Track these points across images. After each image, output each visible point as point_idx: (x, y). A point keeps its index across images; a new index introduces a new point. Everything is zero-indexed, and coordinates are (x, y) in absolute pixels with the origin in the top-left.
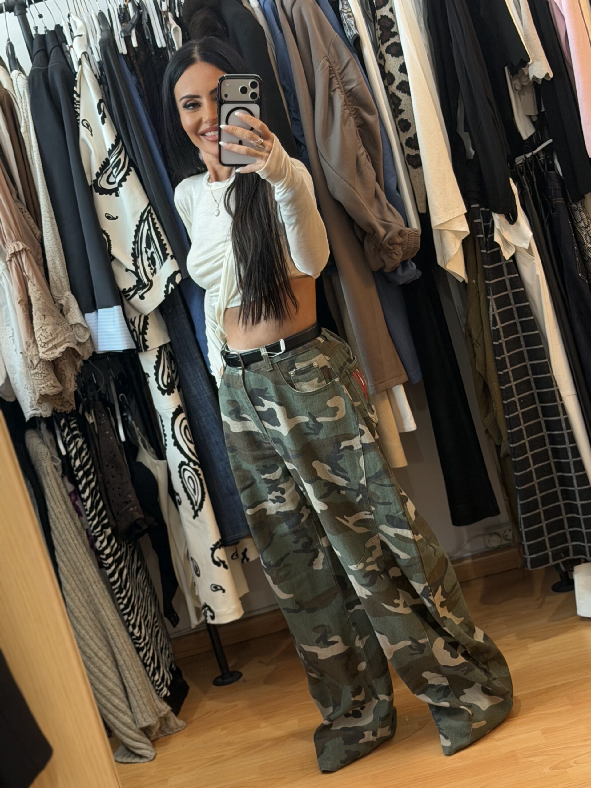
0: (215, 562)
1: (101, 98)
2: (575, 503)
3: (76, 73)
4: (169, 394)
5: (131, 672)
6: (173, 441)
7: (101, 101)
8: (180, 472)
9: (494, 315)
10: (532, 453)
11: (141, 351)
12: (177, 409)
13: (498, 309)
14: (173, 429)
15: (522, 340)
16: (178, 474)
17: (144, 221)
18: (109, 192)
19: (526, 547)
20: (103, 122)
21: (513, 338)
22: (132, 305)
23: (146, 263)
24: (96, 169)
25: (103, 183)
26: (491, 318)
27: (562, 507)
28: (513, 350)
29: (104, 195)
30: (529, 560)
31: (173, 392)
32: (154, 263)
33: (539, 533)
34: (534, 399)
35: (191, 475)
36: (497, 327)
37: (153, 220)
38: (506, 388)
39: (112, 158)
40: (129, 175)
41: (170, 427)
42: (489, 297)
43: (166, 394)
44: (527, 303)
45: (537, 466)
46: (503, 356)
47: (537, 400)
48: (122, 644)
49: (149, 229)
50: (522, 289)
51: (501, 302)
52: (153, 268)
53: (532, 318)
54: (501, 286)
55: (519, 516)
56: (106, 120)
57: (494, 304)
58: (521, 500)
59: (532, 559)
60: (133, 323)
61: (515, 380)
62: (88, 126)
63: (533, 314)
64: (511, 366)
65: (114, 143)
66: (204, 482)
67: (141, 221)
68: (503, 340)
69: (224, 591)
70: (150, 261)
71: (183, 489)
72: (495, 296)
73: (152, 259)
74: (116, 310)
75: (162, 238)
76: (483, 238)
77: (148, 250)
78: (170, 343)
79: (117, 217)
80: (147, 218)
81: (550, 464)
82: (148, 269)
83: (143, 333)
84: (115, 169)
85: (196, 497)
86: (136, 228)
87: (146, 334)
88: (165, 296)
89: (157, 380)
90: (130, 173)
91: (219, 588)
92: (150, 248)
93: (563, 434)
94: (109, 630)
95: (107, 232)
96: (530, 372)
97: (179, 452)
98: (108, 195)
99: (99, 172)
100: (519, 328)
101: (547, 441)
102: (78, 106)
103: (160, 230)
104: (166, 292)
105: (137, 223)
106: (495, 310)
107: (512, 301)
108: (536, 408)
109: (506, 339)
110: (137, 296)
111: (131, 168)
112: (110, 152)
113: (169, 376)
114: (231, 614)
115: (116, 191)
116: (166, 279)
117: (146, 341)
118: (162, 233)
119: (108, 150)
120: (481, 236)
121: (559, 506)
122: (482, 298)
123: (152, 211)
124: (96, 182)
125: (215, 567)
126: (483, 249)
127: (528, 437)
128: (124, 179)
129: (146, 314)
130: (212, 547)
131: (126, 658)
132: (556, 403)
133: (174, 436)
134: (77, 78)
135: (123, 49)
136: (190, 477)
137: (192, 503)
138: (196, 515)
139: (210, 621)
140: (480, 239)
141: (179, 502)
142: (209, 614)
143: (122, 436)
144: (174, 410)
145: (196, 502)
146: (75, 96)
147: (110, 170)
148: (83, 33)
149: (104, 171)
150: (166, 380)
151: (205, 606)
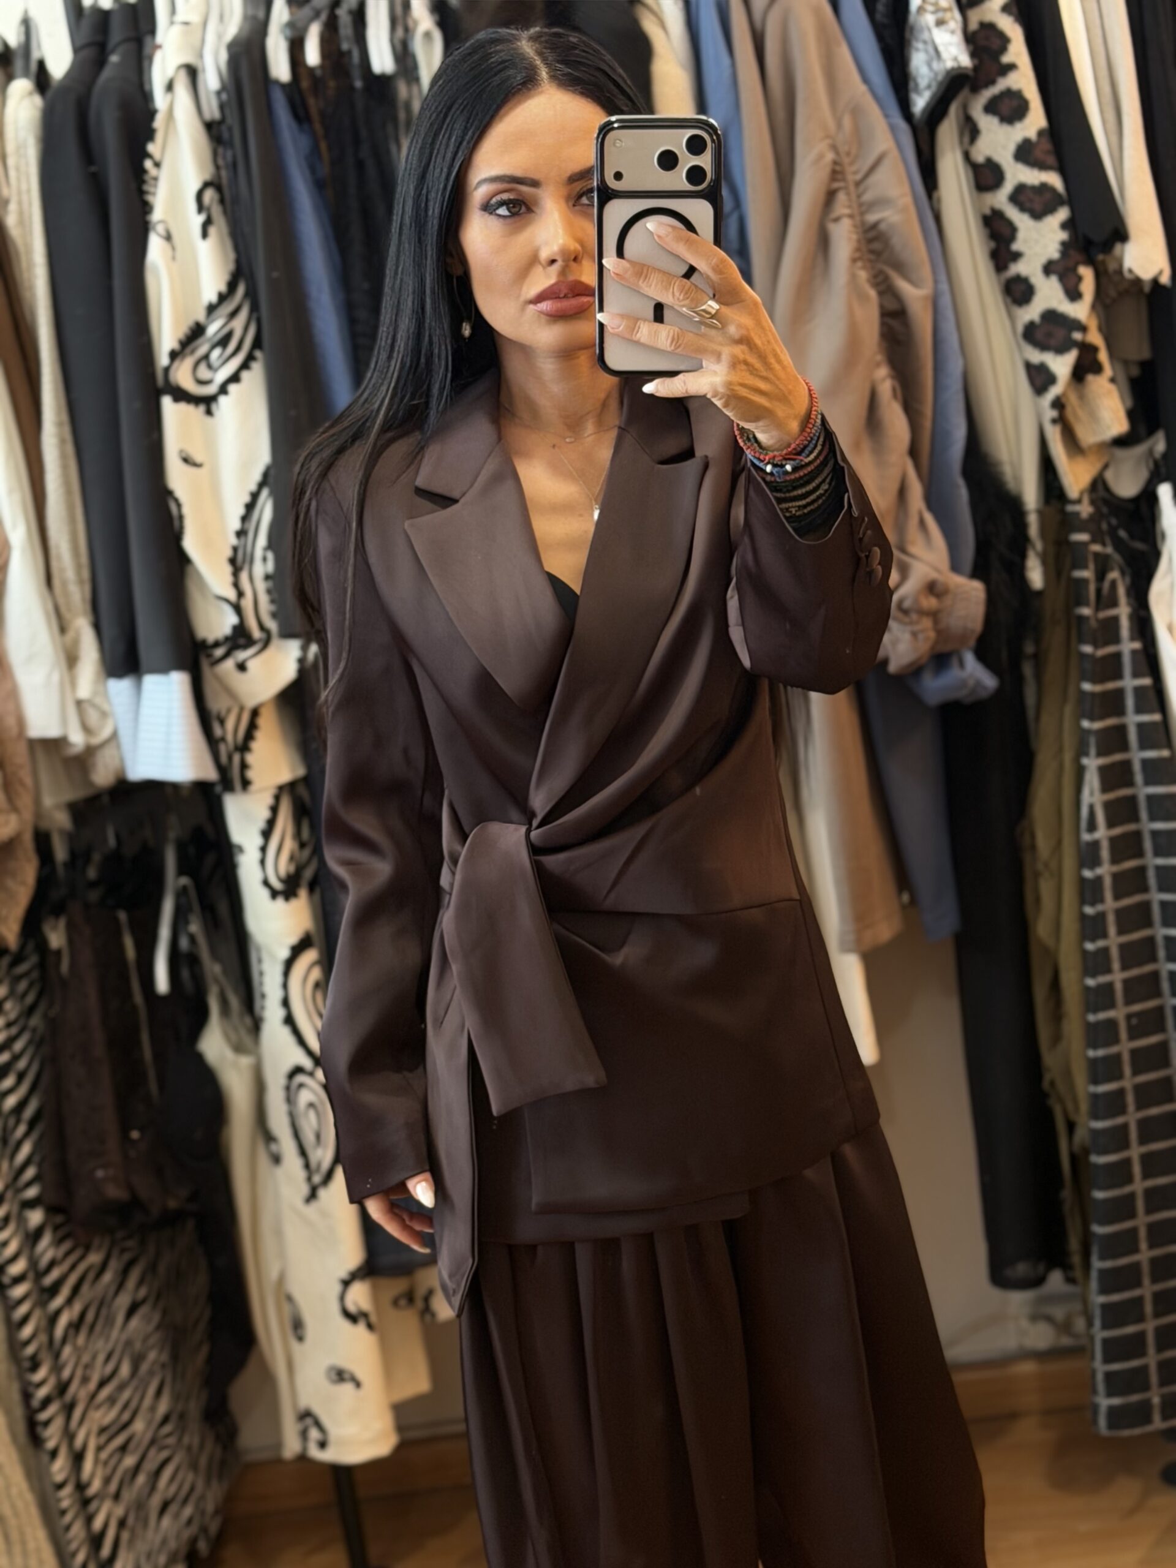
3: (157, 110)
6: (281, 1012)
7: (206, 185)
9: (1091, 808)
10: (1142, 1149)
12: (301, 940)
13: (1103, 791)
15: (1151, 873)
16: (282, 1094)
18: (196, 401)
19: (1100, 1377)
20: (205, 235)
21: (1131, 868)
23: (261, 585)
24: (172, 340)
28: (1129, 896)
29: (183, 407)
30: (1103, 1410)
31: (297, 896)
34: (1164, 1020)
36: (1096, 835)
38: (1099, 984)
39: (213, 323)
40: (249, 368)
41: (280, 979)
42: (1085, 761)
44: (1173, 789)
46: (1100, 908)
47: (1169, 1024)
50: (1166, 753)
51: (1113, 777)
54: (1116, 739)
55: (1093, 1297)
56: (212, 229)
57: (1096, 780)
58: (1103, 1257)
59: (1110, 1407)
60: (221, 725)
61: (1123, 970)
62: (168, 237)
64: (1119, 934)
65: (224, 289)
68: (1106, 869)
71: (289, 1131)
72: (1101, 761)
74: (177, 683)
79: (204, 463)
83: (244, 747)
84: (218, 351)
87: (251, 751)
89: (262, 862)
90: (253, 364)
91: (347, 1376)
95: (178, 495)
96: (1162, 954)
98: (192, 408)
99: (178, 348)
100: (1148, 845)
102: (150, 188)
106: (1097, 793)
107: (1139, 779)
109: (1116, 868)
110: (230, 662)
111: (258, 354)
112: (212, 309)
114: (367, 1442)
115: (211, 401)
117: (249, 767)
119: (206, 303)
120: (1086, 611)
122: (1067, 760)
124: (166, 371)
126: (1086, 644)
127: (1137, 1110)
128: (235, 377)
129: (251, 704)
130: (346, 1277)
134: (159, 123)
135: (280, 68)
136: (311, 1105)
137: (307, 1166)
138: (312, 1195)
139: (315, 1453)
140: (1081, 619)
141: (277, 1159)
142: (314, 1434)
143: (162, 982)
144: (294, 939)
145: (319, 1165)
146: (148, 164)
147: (202, 350)
148: (195, 18)
149: (188, 350)
150: (285, 867)
151: (306, 1416)
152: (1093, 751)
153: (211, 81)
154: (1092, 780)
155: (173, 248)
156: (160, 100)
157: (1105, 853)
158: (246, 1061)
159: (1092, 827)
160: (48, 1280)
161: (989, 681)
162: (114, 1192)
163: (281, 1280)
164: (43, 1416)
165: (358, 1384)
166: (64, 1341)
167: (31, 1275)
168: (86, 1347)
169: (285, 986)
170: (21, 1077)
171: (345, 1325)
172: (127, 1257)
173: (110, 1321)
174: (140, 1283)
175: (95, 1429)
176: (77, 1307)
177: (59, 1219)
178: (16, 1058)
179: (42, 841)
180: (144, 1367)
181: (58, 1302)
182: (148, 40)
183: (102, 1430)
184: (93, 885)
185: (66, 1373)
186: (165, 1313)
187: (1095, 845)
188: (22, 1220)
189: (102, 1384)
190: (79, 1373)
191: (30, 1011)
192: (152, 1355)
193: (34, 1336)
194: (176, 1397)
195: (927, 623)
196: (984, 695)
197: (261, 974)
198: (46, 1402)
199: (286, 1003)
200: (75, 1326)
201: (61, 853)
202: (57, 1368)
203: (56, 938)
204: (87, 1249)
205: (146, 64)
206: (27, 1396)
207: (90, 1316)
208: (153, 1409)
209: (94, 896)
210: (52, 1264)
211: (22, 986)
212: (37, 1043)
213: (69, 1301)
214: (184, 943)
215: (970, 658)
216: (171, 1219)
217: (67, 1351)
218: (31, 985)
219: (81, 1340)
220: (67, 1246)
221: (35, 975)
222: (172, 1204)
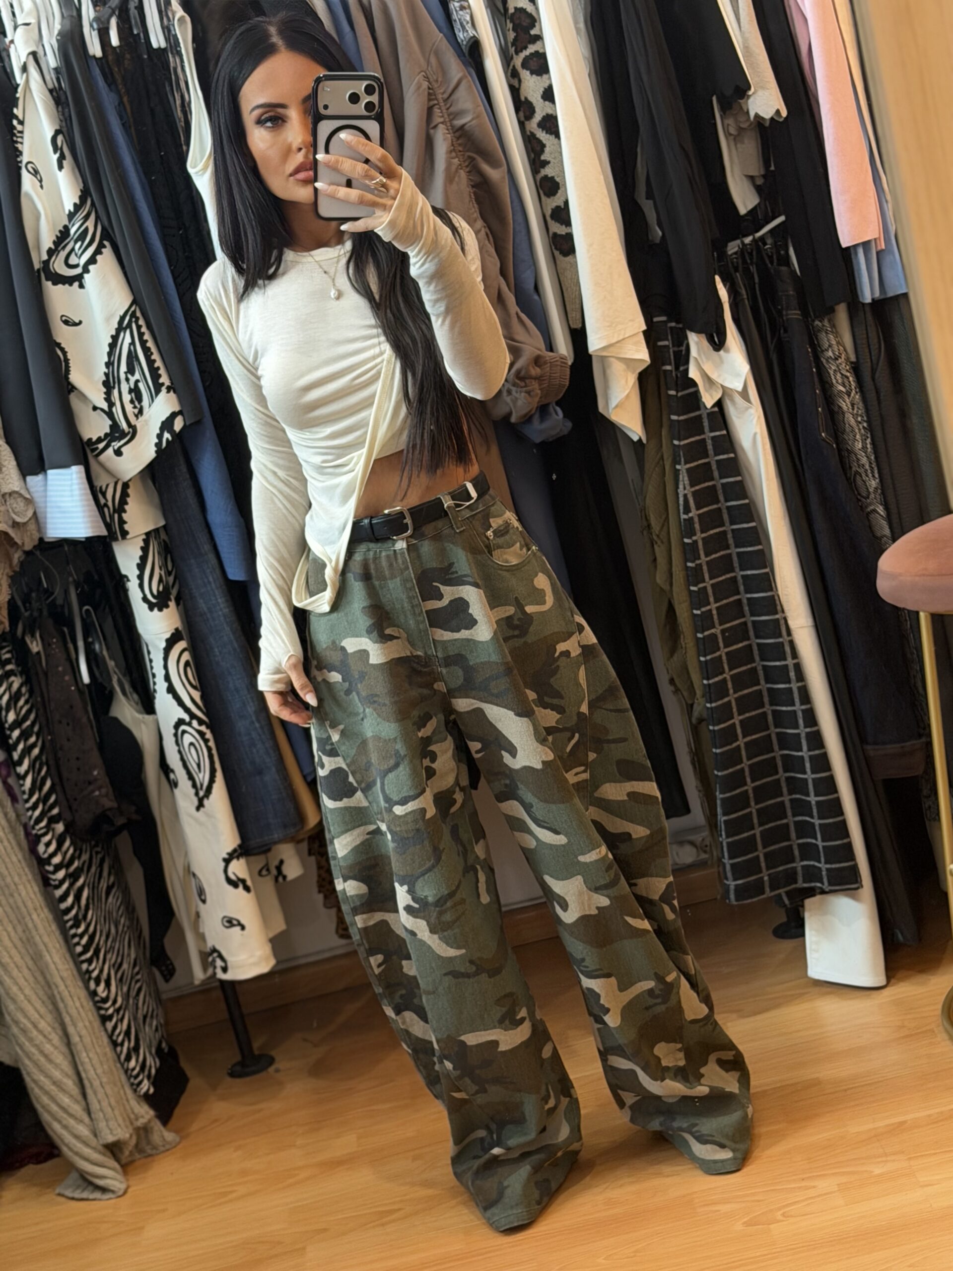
0: (229, 881)
1: (58, 127)
2: (808, 799)
3: (18, 85)
4: (160, 610)
5: (91, 1055)
6: (166, 685)
7: (57, 133)
8: (176, 735)
9: (685, 496)
10: (741, 717)
11: (116, 539)
12: (173, 635)
13: (692, 486)
14: (166, 667)
15: (730, 536)
16: (173, 739)
17: (125, 329)
18: (69, 281)
19: (728, 867)
20: (61, 167)
21: (716, 534)
22: (102, 465)
23: (127, 398)
24: (47, 242)
25: (58, 266)
26: (681, 499)
27: (788, 805)
28: (716, 552)
29: (60, 286)
30: (732, 888)
31: (167, 606)
32: (140, 399)
33: (749, 845)
34: (747, 631)
35: (193, 740)
36: (690, 515)
37: (139, 327)
38: (702, 612)
39: (73, 225)
40: (101, 253)
41: (162, 663)
42: (678, 467)
43: (156, 610)
44: (739, 478)
45: (748, 739)
46: (698, 562)
47: (751, 633)
48: (76, 1008)
49: (133, 343)
50: (732, 455)
51: (698, 475)
52: (138, 406)
53: (747, 501)
54: (699, 450)
55: (719, 817)
56: (65, 163)
57: (686, 478)
58: (721, 793)
59: (736, 886)
60: (104, 494)
61: (716, 601)
62: (36, 173)
63: (749, 494)
64: (711, 579)
65: (78, 201)
66: (214, 752)
67: (120, 329)
68: (699, 537)
69: (243, 928)
70: (133, 395)
71: (180, 764)
72: (688, 466)
73: (136, 392)
74: (75, 473)
75: (153, 357)
76: (671, 371)
77: (129, 376)
78: (164, 527)
79: (80, 323)
80: (129, 325)
81: (769, 736)
82: (129, 408)
83: (121, 509)
84: (79, 244)
85: (201, 776)
86: (110, 341)
87: (125, 511)
88: (156, 452)
89: (141, 586)
90: (103, 250)
91: (235, 922)
92: (133, 374)
93: (790, 689)
94: (57, 987)
95: (63, 345)
96: (742, 588)
97: (174, 703)
98: (67, 285)
99: (53, 247)
100: (726, 517)
101: (766, 699)
102: (19, 140)
103: (150, 344)
104: (158, 445)
105: (114, 333)
106: (688, 487)
107: (716, 474)
108: (750, 646)
109: (704, 535)
110: (110, 451)
111: (106, 243)
112: (71, 216)
113: (160, 581)
114: (255, 964)
115: (79, 278)
116: (159, 425)
117: (125, 522)
118: (154, 349)
119: (67, 212)
120: (668, 368)
121: (783, 803)
122: (667, 468)
123: (138, 314)
124: (46, 263)
125: (230, 888)
126: (671, 389)
127: (735, 692)
128: (92, 260)
129: (126, 478)
130: (226, 856)
131: (84, 1032)
132: (781, 640)
133: (167, 678)
134: (20, 93)
135: (95, 48)
136: (191, 744)
137: (194, 785)
138: (200, 805)
139: (221, 976)
140: (666, 373)
141: (174, 784)
142: (219, 963)
143: (85, 675)
144: (168, 635)
145: (202, 785)
146: (15, 122)
147: (69, 245)
148: (32, 20)
149: (60, 247)
150: (156, 587)
151: (212, 952)
152: (683, 458)
155: (40, 181)
156: (19, 78)
157: (697, 526)
158: (147, 719)
159: (687, 510)
163: (187, 864)
187: (690, 521)
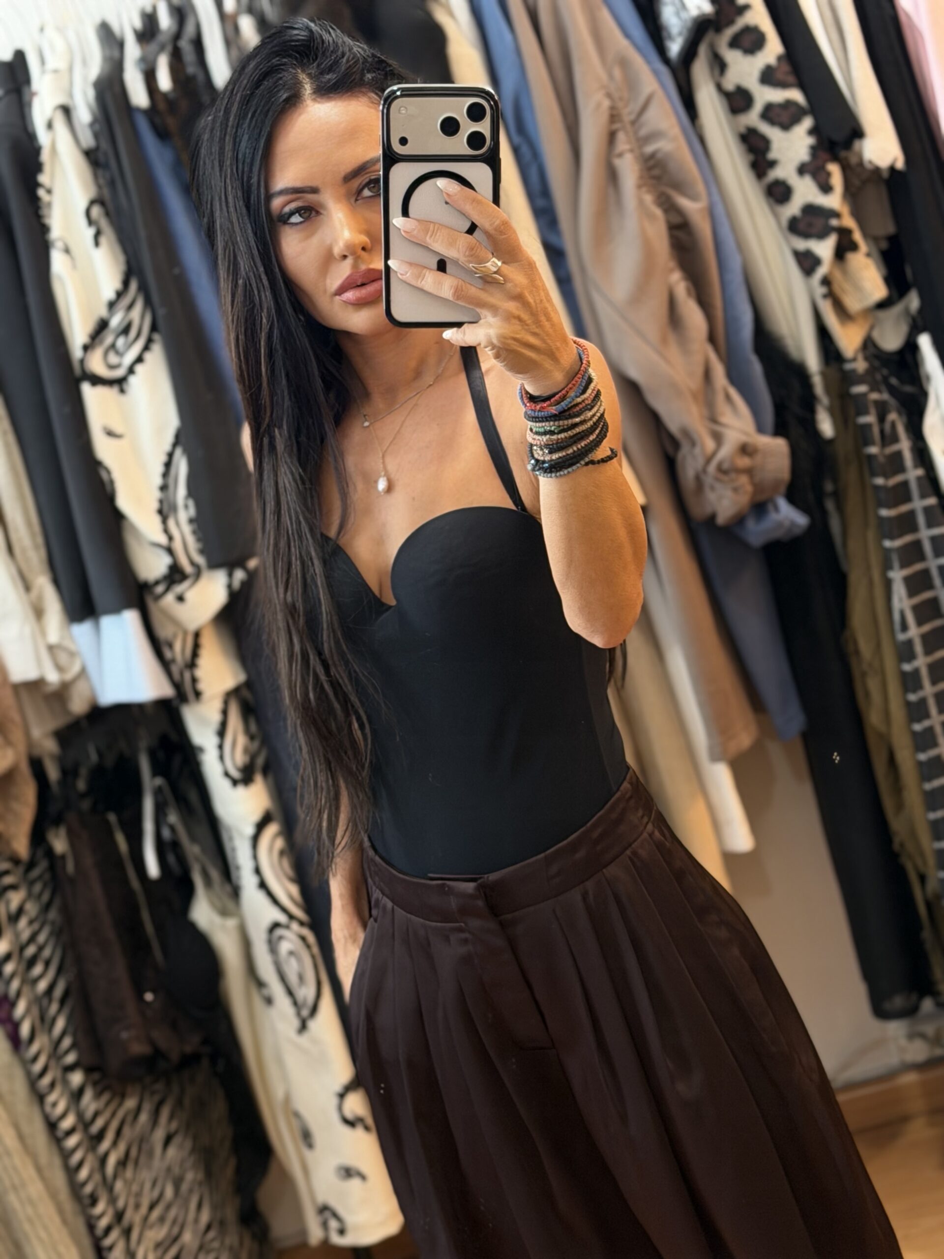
1: (94, 196)
3: (42, 146)
6: (255, 879)
7: (92, 202)
9: (902, 611)
11: (187, 702)
12: (263, 816)
13: (910, 597)
16: (266, 947)
18: (110, 383)
20: (97, 244)
22: (163, 612)
24: (82, 334)
25: (96, 364)
29: (100, 389)
31: (254, 781)
36: (909, 634)
39: (114, 316)
40: (150, 351)
41: (249, 852)
42: (890, 575)
43: (240, 786)
54: (913, 552)
56: (102, 238)
57: (903, 589)
62: (67, 251)
65: (119, 287)
68: (921, 662)
72: (904, 572)
74: (131, 618)
78: (246, 683)
79: (125, 433)
83: (192, 664)
84: (122, 339)
87: (198, 667)
88: (229, 595)
89: (221, 758)
90: (153, 346)
91: (353, 1172)
95: (106, 465)
98: (106, 388)
99: (89, 341)
102: (46, 213)
104: (229, 588)
106: (905, 599)
110: (170, 597)
111: (155, 336)
112: (112, 305)
113: (245, 749)
114: (380, 1223)
115: (121, 382)
117: (198, 680)
119: (106, 301)
122: (875, 576)
126: (878, 477)
130: (341, 1090)
134: (45, 156)
135: (139, 97)
136: (291, 953)
137: (295, 1003)
138: (303, 1027)
139: (337, 1240)
140: (871, 458)
141: (269, 1001)
142: (333, 1224)
143: (153, 868)
144: (256, 816)
145: (305, 1000)
146: (41, 193)
147: (109, 339)
148: (62, 65)
149: (97, 340)
150: (240, 758)
151: (324, 1210)
152: (896, 564)
153: (84, 115)
154: (899, 591)
155: (73, 259)
156: (43, 137)
157: (918, 648)
158: (231, 923)
159: (904, 627)
160: (95, 1128)
161: (801, 520)
162: (139, 1048)
163: (287, 1099)
164: (107, 1242)
165: (363, 1177)
166: (115, 1176)
167: (80, 1127)
168: (134, 1179)
169: (255, 857)
170: (47, 964)
171: (346, 1130)
172: (157, 1098)
173: (151, 1154)
174: (171, 1117)
175: (151, 1245)
176: (122, 1147)
177: (96, 1076)
178: (41, 949)
179: (37, 766)
180: (185, 1187)
181: (105, 1145)
182: (25, 90)
183: (158, 1245)
184: (83, 796)
185: (121, 1204)
186: (195, 1138)
187: (909, 643)
188: (66, 1082)
189: (152, 1207)
190: (132, 1202)
191: (46, 908)
192: (190, 1176)
193: (89, 1177)
194: (214, 1208)
195: (744, 480)
196: (797, 532)
197: (234, 850)
198: (108, 1230)
199: (258, 871)
200: (122, 1163)
201: (53, 773)
202: (113, 1200)
203: (59, 844)
204: (123, 1096)
205: (26, 110)
206: (91, 1227)
207: (134, 1152)
208: (196, 1221)
209: (86, 805)
210: (96, 1115)
211: (37, 887)
212: (57, 934)
213: (115, 1143)
214: (166, 833)
215: (783, 504)
216: (189, 1061)
217: (119, 1186)
218: (45, 886)
219: (129, 1173)
220: (106, 1097)
221: (47, 876)
222: (188, 1049)
